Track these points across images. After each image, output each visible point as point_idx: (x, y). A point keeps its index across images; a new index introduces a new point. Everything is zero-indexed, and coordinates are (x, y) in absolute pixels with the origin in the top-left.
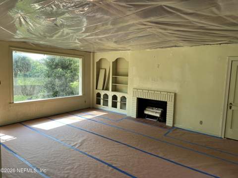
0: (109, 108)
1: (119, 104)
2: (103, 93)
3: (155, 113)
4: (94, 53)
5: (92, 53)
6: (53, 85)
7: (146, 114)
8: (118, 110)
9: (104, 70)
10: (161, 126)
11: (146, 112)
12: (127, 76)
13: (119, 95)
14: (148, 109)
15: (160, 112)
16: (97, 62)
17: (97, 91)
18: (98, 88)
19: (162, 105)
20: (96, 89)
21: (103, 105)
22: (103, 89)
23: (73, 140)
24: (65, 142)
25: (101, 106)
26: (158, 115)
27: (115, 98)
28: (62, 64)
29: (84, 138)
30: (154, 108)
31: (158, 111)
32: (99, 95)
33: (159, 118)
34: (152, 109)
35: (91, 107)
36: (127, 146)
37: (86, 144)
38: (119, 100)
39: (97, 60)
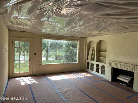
0: (94, 72)
1: (100, 71)
2: (91, 62)
3: (125, 79)
4: (86, 38)
5: (85, 38)
6: (68, 56)
7: (118, 80)
8: (99, 74)
9: (92, 48)
10: (128, 90)
11: (119, 78)
12: (106, 52)
13: (100, 64)
14: (120, 76)
15: (129, 79)
16: (88, 43)
17: (87, 61)
18: (88, 59)
19: (131, 74)
20: (87, 59)
21: (91, 70)
22: (91, 60)
23: (62, 89)
24: (58, 89)
25: (90, 70)
26: (127, 82)
27: (98, 66)
28: (73, 45)
29: (69, 89)
30: (125, 76)
31: (127, 78)
32: (88, 63)
33: (128, 84)
34: (124, 76)
35: (84, 70)
36: (92, 100)
37: (68, 93)
38: (100, 67)
39: (88, 42)
